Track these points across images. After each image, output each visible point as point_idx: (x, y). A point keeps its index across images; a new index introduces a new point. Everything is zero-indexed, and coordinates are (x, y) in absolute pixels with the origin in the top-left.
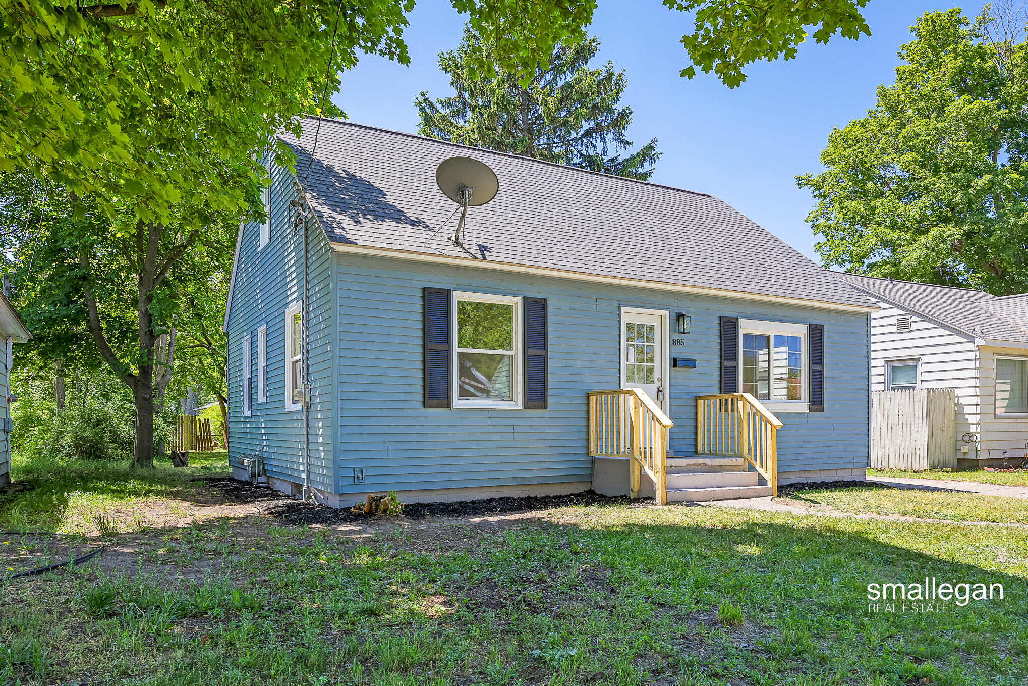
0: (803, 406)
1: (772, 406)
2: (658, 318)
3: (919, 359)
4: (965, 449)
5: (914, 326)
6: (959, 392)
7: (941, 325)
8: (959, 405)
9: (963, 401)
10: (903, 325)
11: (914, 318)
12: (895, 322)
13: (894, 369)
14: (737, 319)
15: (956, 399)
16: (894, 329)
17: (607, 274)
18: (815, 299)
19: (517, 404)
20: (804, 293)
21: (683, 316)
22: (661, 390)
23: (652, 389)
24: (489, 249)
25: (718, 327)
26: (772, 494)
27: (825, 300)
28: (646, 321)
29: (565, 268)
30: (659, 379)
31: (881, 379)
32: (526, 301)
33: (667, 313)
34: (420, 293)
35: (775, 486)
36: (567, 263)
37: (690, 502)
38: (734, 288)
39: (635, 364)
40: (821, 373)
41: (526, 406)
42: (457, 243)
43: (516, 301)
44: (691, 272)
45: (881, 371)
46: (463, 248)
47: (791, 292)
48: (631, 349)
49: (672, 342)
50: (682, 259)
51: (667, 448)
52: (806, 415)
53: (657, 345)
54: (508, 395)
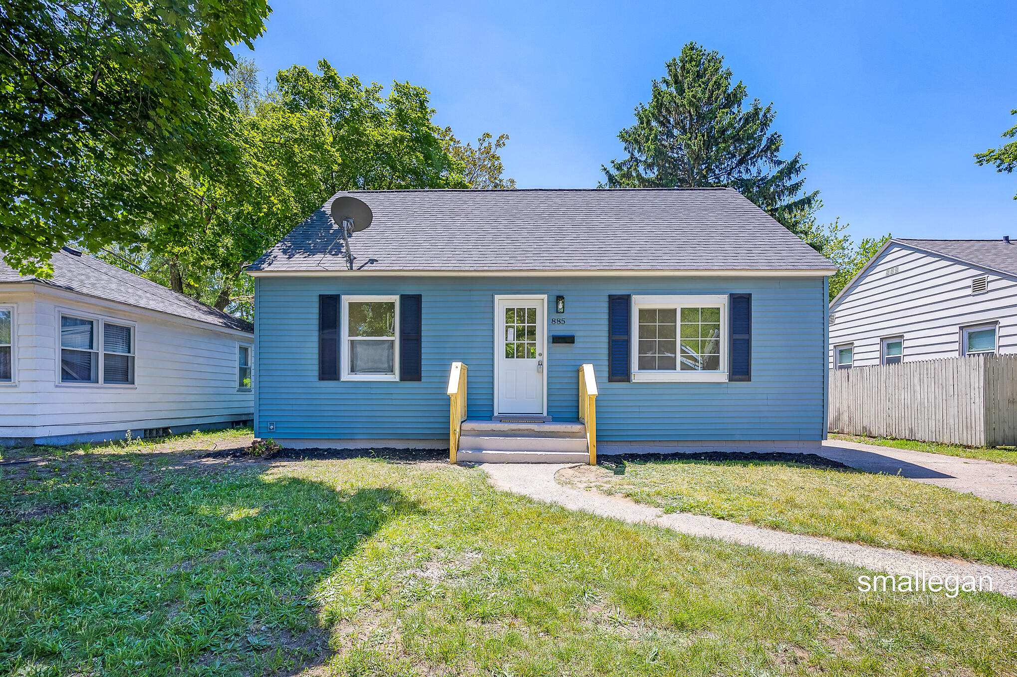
0: (721, 375)
1: (677, 376)
2: (538, 302)
3: (995, 322)
5: (993, 285)
10: (979, 286)
11: (992, 277)
12: (971, 283)
13: (972, 334)
14: (629, 296)
16: (971, 291)
17: (472, 269)
18: (730, 268)
19: (395, 377)
20: (723, 264)
21: (560, 298)
22: (540, 364)
23: (533, 362)
24: (377, 261)
25: (606, 305)
26: (587, 461)
27: (747, 268)
28: (526, 305)
29: (432, 269)
30: (540, 355)
31: (956, 346)
32: (404, 298)
33: (545, 297)
34: (317, 299)
35: (592, 454)
36: (441, 265)
37: (481, 463)
38: (618, 268)
39: (515, 342)
40: (748, 343)
41: (402, 379)
42: (351, 260)
43: (395, 299)
44: (583, 258)
45: (956, 338)
46: (351, 263)
47: (702, 264)
48: (511, 331)
49: (551, 321)
50: (590, 247)
51: (545, 414)
52: (725, 385)
53: (538, 325)
54: (391, 370)
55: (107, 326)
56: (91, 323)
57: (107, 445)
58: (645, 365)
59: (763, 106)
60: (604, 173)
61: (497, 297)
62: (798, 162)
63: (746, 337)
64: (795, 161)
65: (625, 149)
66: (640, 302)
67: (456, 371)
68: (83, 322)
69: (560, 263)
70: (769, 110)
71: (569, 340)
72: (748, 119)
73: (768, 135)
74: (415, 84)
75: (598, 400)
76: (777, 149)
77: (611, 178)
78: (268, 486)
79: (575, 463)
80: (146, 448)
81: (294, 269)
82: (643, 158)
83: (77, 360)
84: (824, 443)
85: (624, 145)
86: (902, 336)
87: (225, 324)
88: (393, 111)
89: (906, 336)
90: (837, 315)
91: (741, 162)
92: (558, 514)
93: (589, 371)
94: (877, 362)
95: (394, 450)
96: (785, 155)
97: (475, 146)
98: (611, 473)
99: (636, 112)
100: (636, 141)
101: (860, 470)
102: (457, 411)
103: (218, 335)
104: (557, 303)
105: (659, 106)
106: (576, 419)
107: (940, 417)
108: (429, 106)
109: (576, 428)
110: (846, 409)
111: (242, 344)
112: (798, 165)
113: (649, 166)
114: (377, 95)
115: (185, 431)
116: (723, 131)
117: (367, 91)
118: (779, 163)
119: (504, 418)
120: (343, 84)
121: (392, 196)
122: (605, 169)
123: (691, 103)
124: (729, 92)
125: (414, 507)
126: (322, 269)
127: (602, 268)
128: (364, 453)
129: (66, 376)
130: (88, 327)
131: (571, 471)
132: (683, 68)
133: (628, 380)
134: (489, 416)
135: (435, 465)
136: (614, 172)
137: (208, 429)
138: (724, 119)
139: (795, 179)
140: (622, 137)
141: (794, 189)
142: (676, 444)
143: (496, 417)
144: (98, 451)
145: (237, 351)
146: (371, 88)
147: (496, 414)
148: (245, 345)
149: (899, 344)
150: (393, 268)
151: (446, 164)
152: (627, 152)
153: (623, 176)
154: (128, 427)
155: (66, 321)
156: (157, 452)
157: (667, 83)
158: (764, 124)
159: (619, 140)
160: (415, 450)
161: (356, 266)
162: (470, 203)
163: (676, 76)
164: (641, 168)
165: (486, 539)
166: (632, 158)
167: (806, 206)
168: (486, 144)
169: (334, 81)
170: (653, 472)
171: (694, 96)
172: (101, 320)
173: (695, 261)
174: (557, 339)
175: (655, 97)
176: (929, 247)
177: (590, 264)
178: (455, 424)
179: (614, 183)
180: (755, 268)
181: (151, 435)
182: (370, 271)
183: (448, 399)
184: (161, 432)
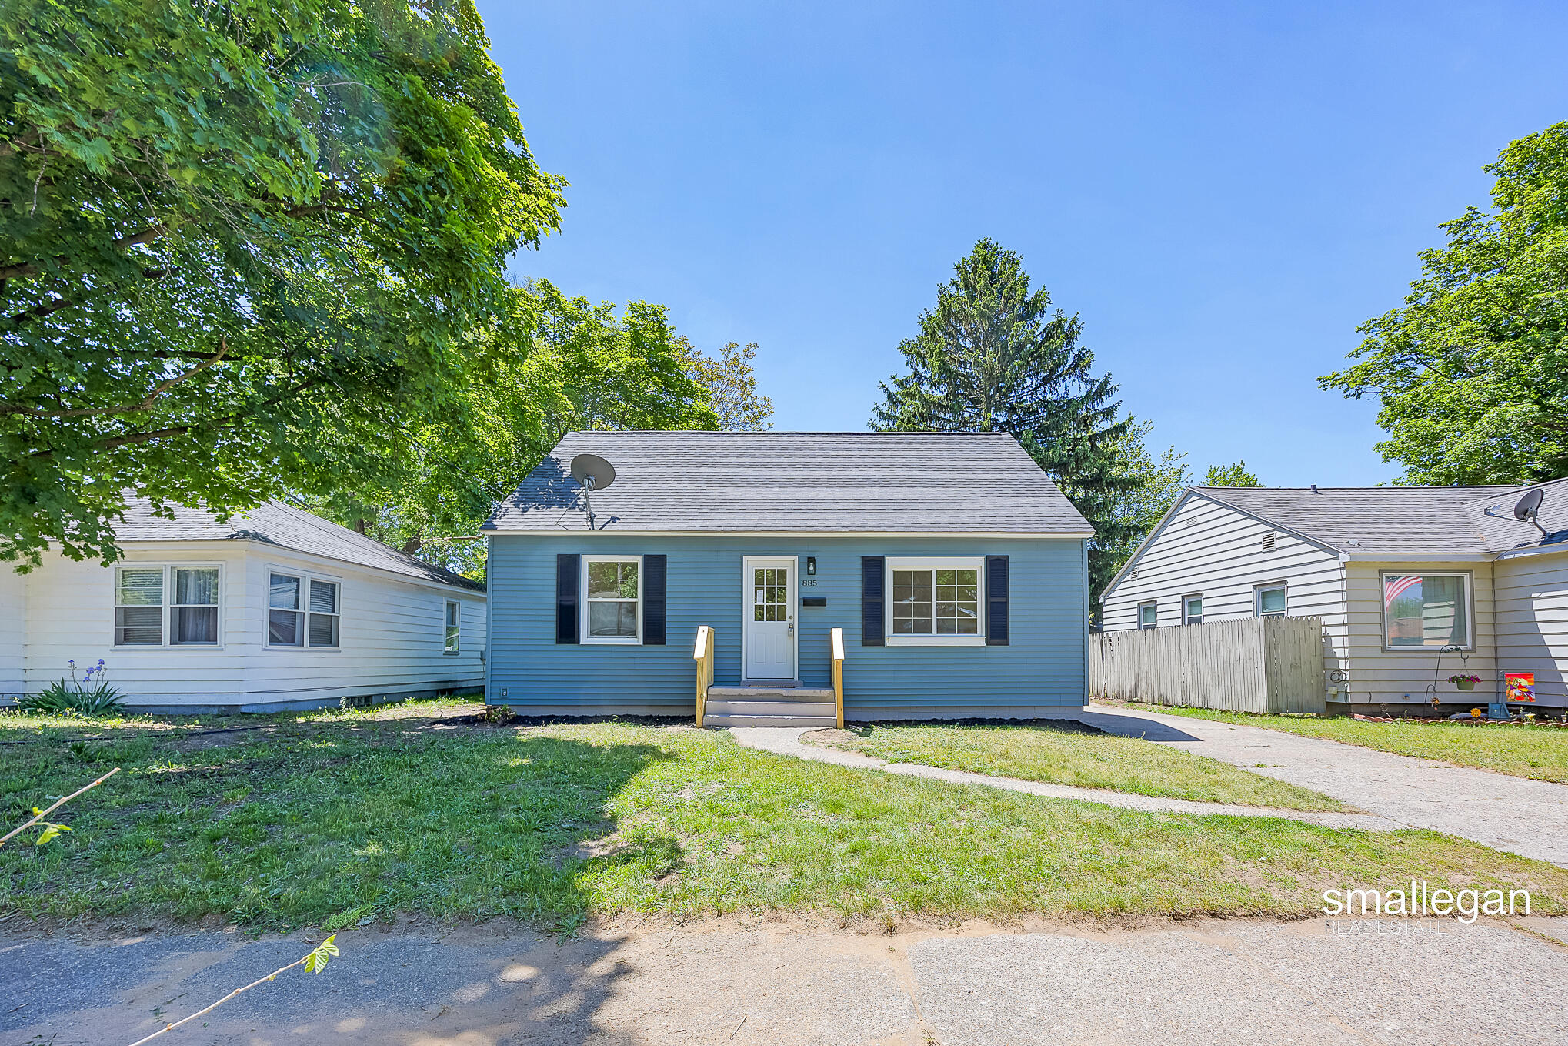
0: (978, 640)
1: (934, 640)
2: (789, 563)
3: (1284, 582)
4: (1333, 690)
5: (1280, 543)
6: (1325, 620)
7: (1306, 541)
8: (1327, 636)
9: (1331, 631)
10: (1269, 543)
11: (1280, 534)
12: (1261, 540)
13: (1265, 595)
14: (883, 558)
15: (1323, 629)
16: (1260, 548)
17: (719, 529)
18: (985, 530)
19: (638, 640)
20: (978, 526)
21: (811, 560)
22: (791, 627)
23: (783, 626)
24: (619, 519)
25: (860, 566)
26: (835, 725)
27: (1003, 530)
28: (777, 566)
29: (677, 529)
30: (791, 617)
31: (1250, 607)
32: (647, 558)
33: (796, 558)
34: (555, 559)
35: (840, 717)
36: (687, 524)
37: (728, 727)
38: (871, 529)
39: (765, 604)
40: (1005, 605)
41: (645, 642)
42: (591, 518)
43: (639, 559)
44: (835, 518)
45: (1249, 597)
46: (592, 522)
47: (958, 526)
48: (760, 592)
49: (803, 583)
50: (845, 505)
51: (796, 679)
52: (983, 649)
53: (788, 586)
54: (633, 633)
55: (313, 582)
56: (297, 580)
57: (322, 712)
58: (899, 628)
59: (1068, 316)
60: (882, 390)
61: (745, 558)
62: (1109, 382)
63: (1004, 600)
64: (1106, 382)
65: (907, 364)
66: (894, 565)
67: (703, 634)
68: (289, 580)
69: (811, 523)
70: (1074, 321)
71: (821, 602)
72: (1049, 333)
73: (1075, 351)
74: (651, 302)
75: (845, 663)
76: (1088, 366)
77: (891, 398)
78: (524, 744)
79: (823, 726)
80: (359, 716)
81: (531, 528)
82: (928, 376)
83: (284, 621)
84: (1086, 709)
85: (905, 358)
86: (1202, 594)
87: (432, 577)
88: (627, 334)
89: (1206, 594)
90: (1140, 568)
91: (1045, 381)
92: (792, 761)
93: (837, 635)
94: (1179, 622)
95: (637, 717)
96: (1095, 373)
97: (719, 358)
98: (856, 736)
99: (920, 320)
100: (919, 355)
101: (1118, 733)
102: (704, 675)
103: (423, 589)
104: (808, 566)
105: (947, 314)
106: (829, 685)
107: (1228, 683)
108: (668, 325)
109: (825, 692)
110: (1144, 675)
111: (449, 600)
112: (1109, 387)
113: (934, 385)
114: (608, 315)
115: (397, 699)
116: (1020, 346)
117: (596, 310)
118: (1092, 382)
119: (751, 684)
120: (569, 307)
121: (631, 439)
122: (884, 386)
123: (981, 314)
124: (1028, 299)
125: (670, 756)
126: (561, 528)
127: (853, 529)
128: (608, 719)
129: (273, 640)
130: (294, 585)
131: (817, 734)
132: (975, 270)
133: (883, 644)
134: (737, 682)
135: (681, 729)
136: (893, 389)
137: (421, 696)
138: (1021, 332)
139: (1107, 403)
140: (902, 349)
141: (1109, 412)
142: (933, 710)
143: (744, 682)
144: (316, 718)
145: (444, 607)
146: (600, 307)
147: (744, 679)
148: (453, 601)
149: (1200, 603)
150: (637, 528)
151: (688, 391)
152: (909, 368)
153: (907, 394)
154: (343, 694)
155: (276, 579)
156: (382, 720)
157: (957, 286)
158: (1070, 338)
159: (900, 353)
160: (658, 717)
161: (597, 524)
162: (718, 449)
163: (965, 280)
164: (926, 387)
165: (729, 776)
166: (915, 374)
167: (1121, 434)
168: (732, 356)
169: (558, 301)
170: (898, 733)
171: (986, 306)
172: (307, 577)
173: (951, 522)
174: (806, 602)
175: (942, 304)
176: (1224, 498)
177: (843, 525)
178: (702, 689)
179: (895, 403)
180: (1010, 530)
181: (365, 702)
182: (613, 530)
183: (695, 663)
184: (363, 701)
